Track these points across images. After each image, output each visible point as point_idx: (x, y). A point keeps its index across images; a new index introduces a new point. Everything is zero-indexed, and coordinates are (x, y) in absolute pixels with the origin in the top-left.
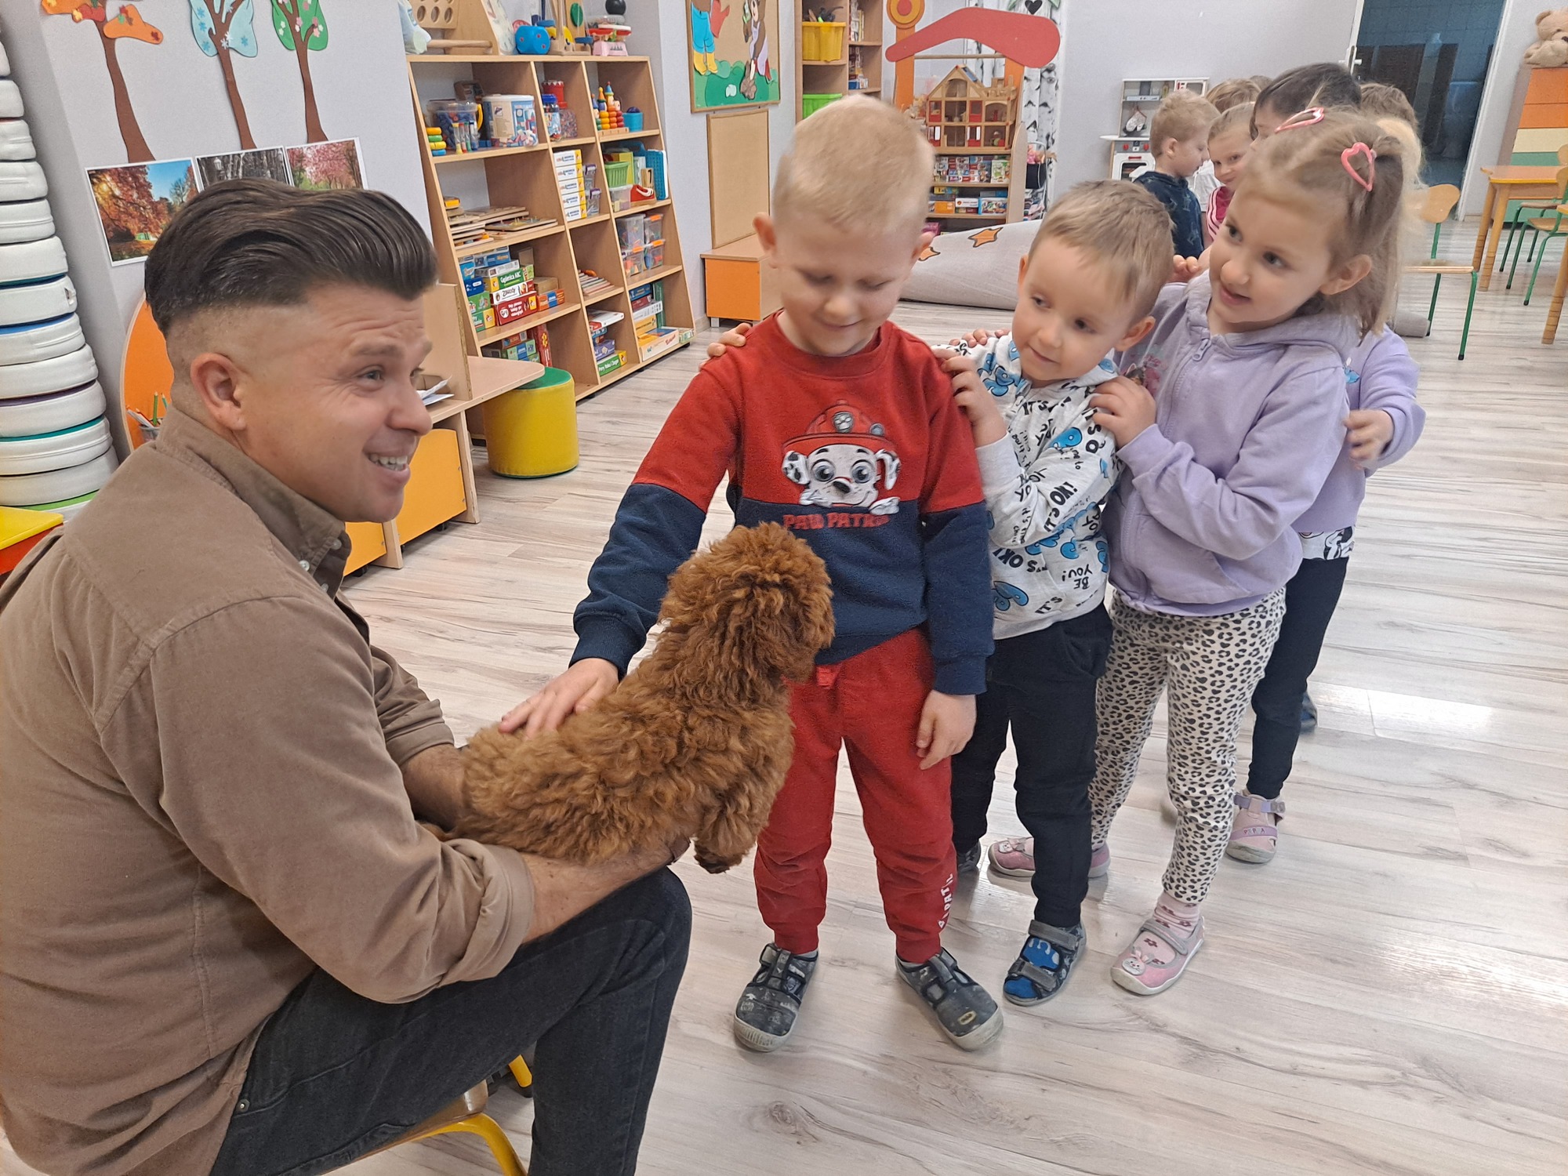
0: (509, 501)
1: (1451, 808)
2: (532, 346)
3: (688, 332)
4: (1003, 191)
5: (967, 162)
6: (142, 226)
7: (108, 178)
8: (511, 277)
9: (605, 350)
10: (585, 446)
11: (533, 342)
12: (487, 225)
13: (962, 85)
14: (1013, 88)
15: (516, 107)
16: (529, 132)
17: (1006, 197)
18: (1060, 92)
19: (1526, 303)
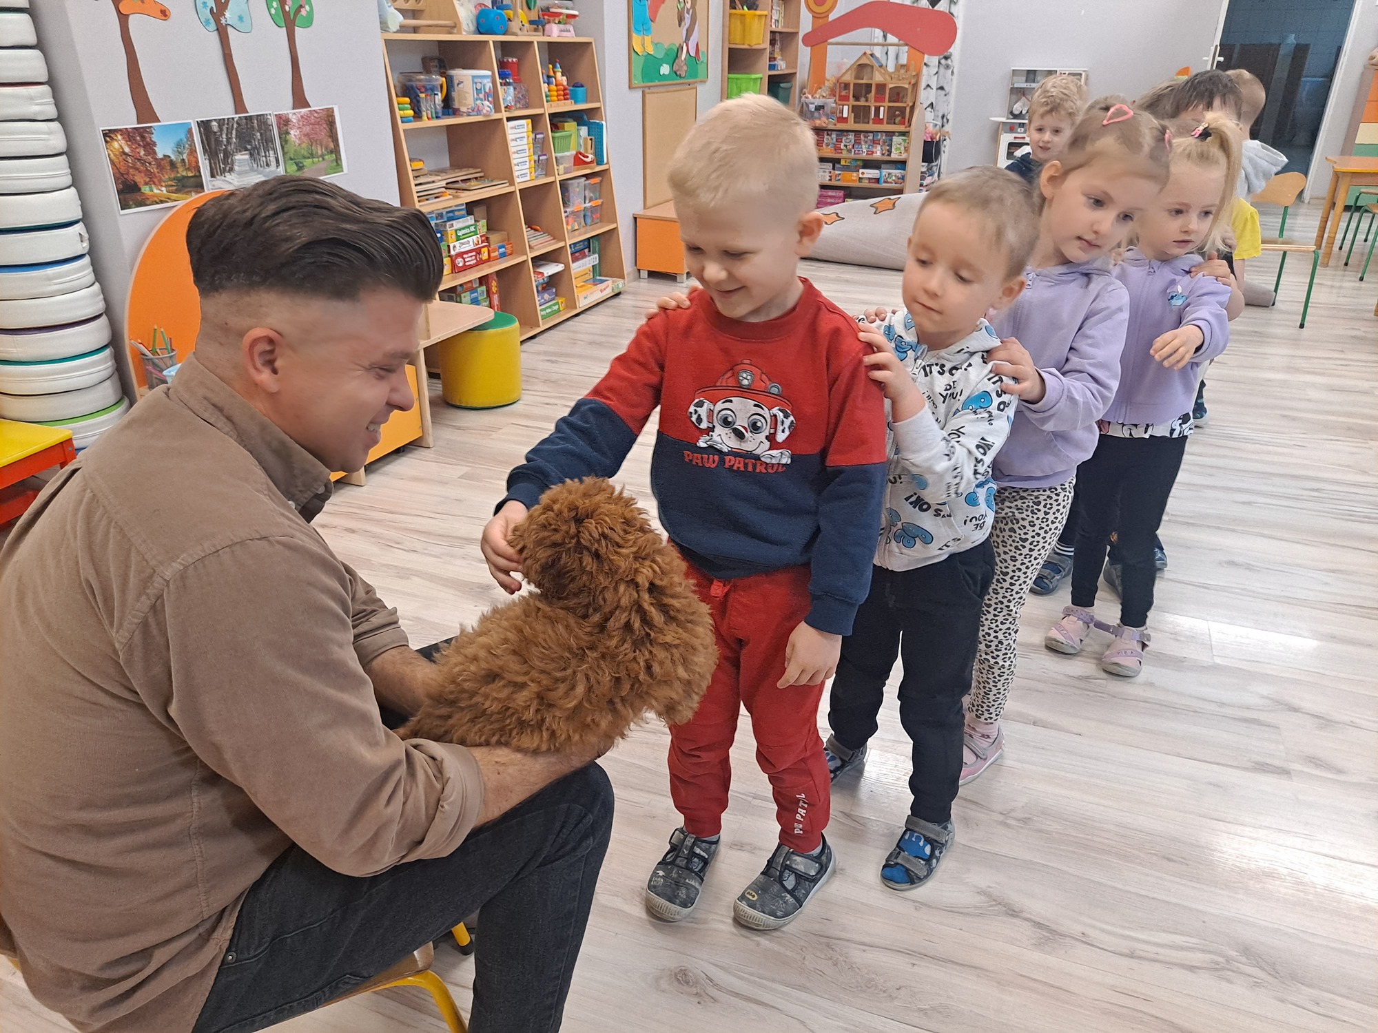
0: (459, 428)
1: (1279, 728)
2: (483, 292)
3: (620, 283)
4: (902, 164)
5: (871, 138)
6: (148, 180)
7: (120, 137)
8: (467, 231)
9: (546, 296)
10: (527, 381)
11: (484, 288)
12: (447, 184)
13: (869, 69)
14: (914, 73)
15: (476, 80)
16: (487, 103)
17: (904, 170)
18: (955, 77)
19: (1361, 279)
